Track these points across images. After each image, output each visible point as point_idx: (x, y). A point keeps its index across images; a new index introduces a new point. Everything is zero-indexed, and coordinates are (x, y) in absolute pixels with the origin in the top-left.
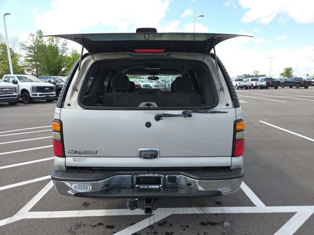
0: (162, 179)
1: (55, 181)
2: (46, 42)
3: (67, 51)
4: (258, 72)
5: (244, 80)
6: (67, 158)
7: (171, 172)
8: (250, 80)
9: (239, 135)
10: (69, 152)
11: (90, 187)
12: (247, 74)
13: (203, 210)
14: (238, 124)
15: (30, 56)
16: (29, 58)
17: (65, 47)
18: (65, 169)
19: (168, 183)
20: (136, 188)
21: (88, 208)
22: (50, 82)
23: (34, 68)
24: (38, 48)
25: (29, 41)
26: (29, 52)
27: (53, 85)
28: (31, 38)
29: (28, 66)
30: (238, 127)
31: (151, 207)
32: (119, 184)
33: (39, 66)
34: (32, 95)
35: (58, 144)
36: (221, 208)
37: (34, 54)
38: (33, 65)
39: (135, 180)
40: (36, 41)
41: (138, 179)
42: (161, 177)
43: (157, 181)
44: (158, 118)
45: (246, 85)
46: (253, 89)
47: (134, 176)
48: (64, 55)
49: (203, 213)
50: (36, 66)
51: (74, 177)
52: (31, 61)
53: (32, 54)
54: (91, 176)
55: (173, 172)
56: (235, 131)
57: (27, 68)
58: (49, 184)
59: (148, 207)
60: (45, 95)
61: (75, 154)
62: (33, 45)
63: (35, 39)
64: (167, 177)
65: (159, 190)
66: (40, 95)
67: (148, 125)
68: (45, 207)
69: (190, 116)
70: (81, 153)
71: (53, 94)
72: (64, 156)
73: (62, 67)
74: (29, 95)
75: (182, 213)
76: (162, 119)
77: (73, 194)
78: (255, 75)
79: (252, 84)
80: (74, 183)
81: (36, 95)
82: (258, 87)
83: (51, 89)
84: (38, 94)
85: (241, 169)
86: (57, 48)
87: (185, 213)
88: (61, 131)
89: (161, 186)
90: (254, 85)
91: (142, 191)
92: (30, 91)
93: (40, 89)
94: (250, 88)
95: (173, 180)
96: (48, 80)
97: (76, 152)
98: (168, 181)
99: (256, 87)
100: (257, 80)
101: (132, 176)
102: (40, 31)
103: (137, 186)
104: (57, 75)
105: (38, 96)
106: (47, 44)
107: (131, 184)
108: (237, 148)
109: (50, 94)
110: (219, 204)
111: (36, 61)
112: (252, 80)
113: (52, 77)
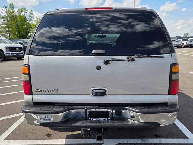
0: (110, 113)
1: (25, 113)
2: (16, 12)
3: (33, 20)
4: (188, 34)
5: (176, 40)
6: (34, 95)
7: (117, 107)
8: (181, 41)
9: (174, 77)
10: (35, 91)
11: (53, 118)
12: (179, 36)
13: (144, 141)
14: (173, 67)
15: (4, 24)
16: (4, 26)
17: (31, 16)
18: (32, 104)
19: (115, 116)
20: (89, 120)
21: (50, 138)
22: (20, 43)
23: (8, 33)
24: (10, 17)
25: (4, 12)
26: (4, 20)
27: (22, 46)
28: (5, 9)
29: (3, 32)
30: (174, 70)
31: (101, 135)
32: (75, 116)
33: (12, 32)
34: (6, 54)
35: (27, 84)
36: (159, 139)
37: (7, 22)
38: (7, 31)
39: (88, 113)
40: (9, 12)
41: (90, 112)
42: (109, 111)
43: (106, 114)
44: (107, 63)
45: (178, 45)
46: (184, 48)
47: (88, 110)
48: (30, 23)
49: (144, 143)
50: (9, 32)
51: (40, 110)
52: (5, 28)
53: (5, 22)
54: (53, 109)
55: (119, 107)
56: (171, 73)
57: (2, 33)
58: (20, 119)
59: (99, 135)
60: (15, 53)
61: (41, 93)
62: (6, 15)
63: (8, 10)
64: (114, 112)
65: (108, 122)
66: (12, 54)
67: (99, 68)
68: (16, 137)
69: (133, 60)
70: (45, 91)
71: (22, 53)
72: (32, 94)
73: (29, 33)
74: (4, 54)
75: (127, 143)
76: (110, 63)
77: (39, 124)
78: (185, 36)
79: (183, 44)
80: (40, 115)
81: (9, 54)
82: (188, 46)
83: (20, 49)
84: (11, 53)
85: (177, 105)
86: (25, 17)
87: (129, 143)
88: (29, 74)
89: (109, 119)
90: (185, 45)
91: (93, 122)
92: (4, 51)
93: (12, 49)
94: (181, 47)
95: (119, 113)
96: (18, 42)
97: (41, 91)
98: (115, 115)
99: (186, 47)
100: (187, 40)
101: (86, 111)
102: (12, 3)
103: (90, 118)
104: (25, 38)
105: (11, 55)
106: (18, 14)
107: (85, 116)
108: (173, 88)
109: (20, 53)
110: (157, 136)
111: (9, 28)
112: (183, 40)
113: (21, 39)
